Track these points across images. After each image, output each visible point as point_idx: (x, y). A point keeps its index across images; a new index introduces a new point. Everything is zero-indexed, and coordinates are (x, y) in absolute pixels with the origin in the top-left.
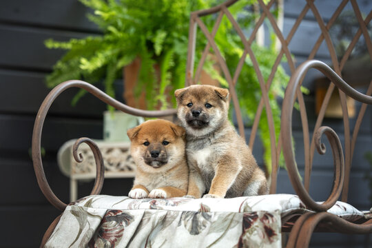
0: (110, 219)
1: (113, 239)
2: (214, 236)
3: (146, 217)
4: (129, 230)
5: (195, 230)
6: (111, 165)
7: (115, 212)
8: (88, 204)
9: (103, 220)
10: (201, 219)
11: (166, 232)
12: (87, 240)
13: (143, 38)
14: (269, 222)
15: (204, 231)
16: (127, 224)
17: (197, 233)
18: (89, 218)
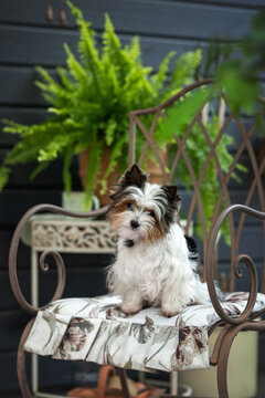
0: (75, 325)
1: (78, 343)
2: (157, 346)
3: (104, 326)
4: (90, 337)
5: (142, 340)
6: (70, 241)
7: (79, 319)
8: (56, 311)
9: (69, 326)
10: (147, 331)
11: (120, 339)
12: (58, 344)
13: (95, 127)
14: (199, 336)
15: (149, 341)
16: (89, 331)
17: (144, 342)
18: (58, 324)
